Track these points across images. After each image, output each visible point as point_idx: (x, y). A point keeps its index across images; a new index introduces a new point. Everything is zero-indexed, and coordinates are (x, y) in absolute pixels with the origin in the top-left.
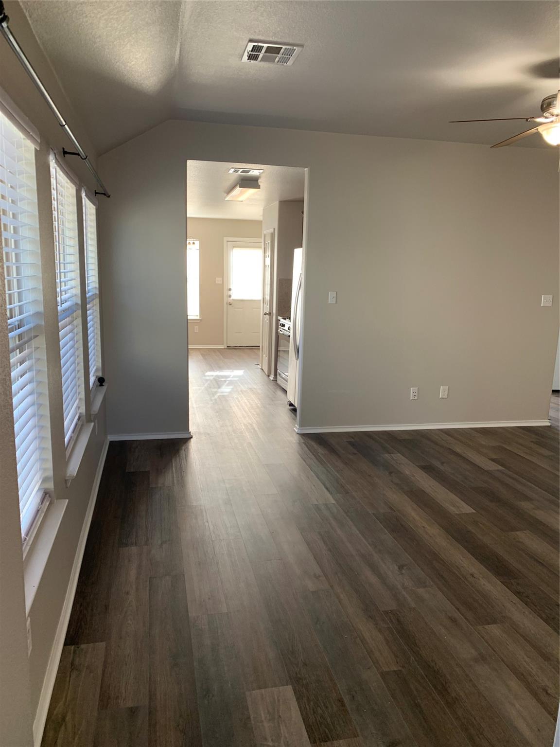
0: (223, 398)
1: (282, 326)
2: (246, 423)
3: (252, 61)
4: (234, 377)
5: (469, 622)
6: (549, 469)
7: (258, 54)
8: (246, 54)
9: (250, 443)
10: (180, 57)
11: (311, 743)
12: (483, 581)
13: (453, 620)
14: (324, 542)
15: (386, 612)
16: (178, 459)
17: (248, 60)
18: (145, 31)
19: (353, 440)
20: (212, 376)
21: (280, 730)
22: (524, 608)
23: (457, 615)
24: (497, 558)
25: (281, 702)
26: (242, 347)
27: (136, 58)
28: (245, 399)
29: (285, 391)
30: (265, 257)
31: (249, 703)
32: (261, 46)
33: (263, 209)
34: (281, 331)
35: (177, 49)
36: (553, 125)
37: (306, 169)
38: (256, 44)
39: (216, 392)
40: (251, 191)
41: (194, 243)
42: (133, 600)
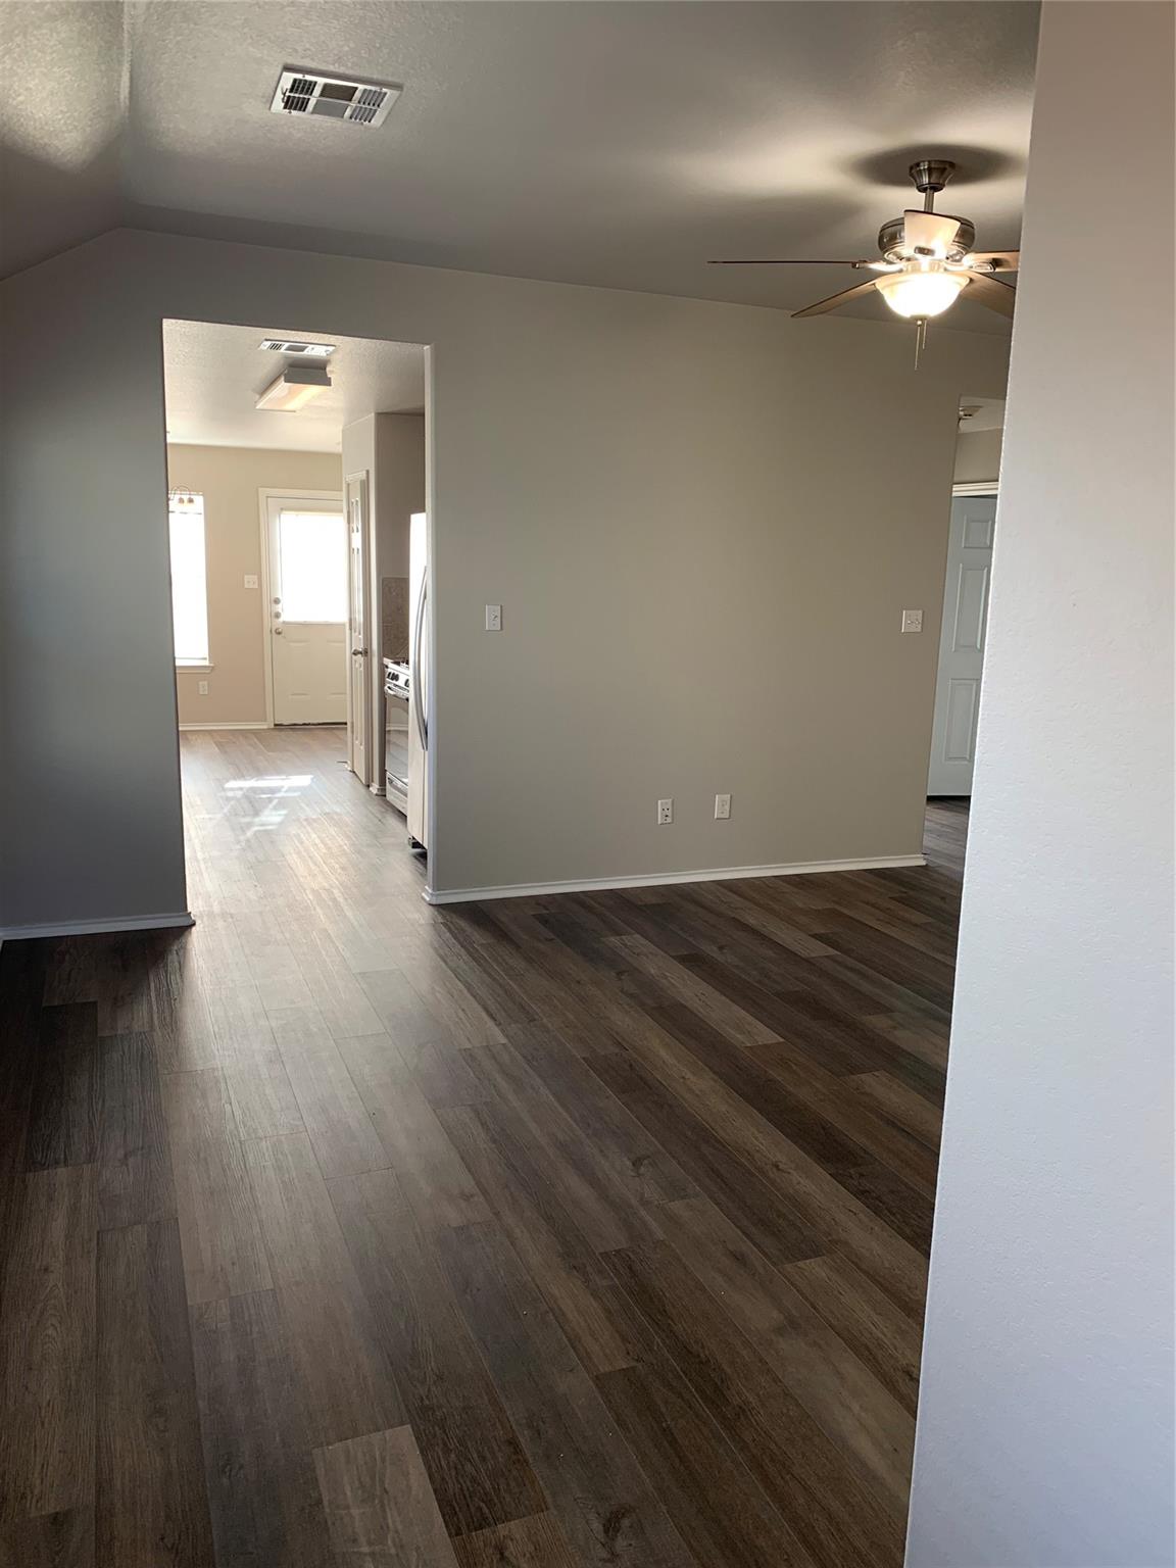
0: (267, 836)
1: (392, 679)
2: (316, 888)
3: (294, 113)
4: (290, 789)
5: (770, 1259)
6: (923, 949)
7: (306, 97)
8: (279, 96)
9: (326, 930)
10: (131, 93)
11: (450, 1535)
12: (796, 1177)
13: (739, 1258)
14: (482, 1124)
15: (606, 1255)
16: (162, 972)
17: (285, 108)
18: (44, 31)
19: (545, 912)
20: (241, 789)
21: (385, 1518)
22: (871, 1221)
23: (747, 1247)
24: (824, 1128)
25: (387, 1463)
26: (309, 724)
27: (27, 89)
28: (314, 836)
29: (403, 817)
30: (350, 531)
31: (320, 1472)
32: (311, 82)
33: (343, 431)
34: (391, 688)
35: (123, 74)
36: (901, 277)
37: (427, 347)
38: (299, 76)
39: (250, 825)
40: (311, 391)
41: (191, 501)
42: (60, 1285)
